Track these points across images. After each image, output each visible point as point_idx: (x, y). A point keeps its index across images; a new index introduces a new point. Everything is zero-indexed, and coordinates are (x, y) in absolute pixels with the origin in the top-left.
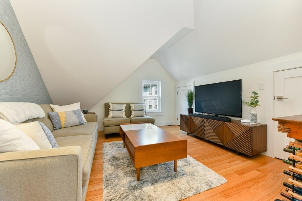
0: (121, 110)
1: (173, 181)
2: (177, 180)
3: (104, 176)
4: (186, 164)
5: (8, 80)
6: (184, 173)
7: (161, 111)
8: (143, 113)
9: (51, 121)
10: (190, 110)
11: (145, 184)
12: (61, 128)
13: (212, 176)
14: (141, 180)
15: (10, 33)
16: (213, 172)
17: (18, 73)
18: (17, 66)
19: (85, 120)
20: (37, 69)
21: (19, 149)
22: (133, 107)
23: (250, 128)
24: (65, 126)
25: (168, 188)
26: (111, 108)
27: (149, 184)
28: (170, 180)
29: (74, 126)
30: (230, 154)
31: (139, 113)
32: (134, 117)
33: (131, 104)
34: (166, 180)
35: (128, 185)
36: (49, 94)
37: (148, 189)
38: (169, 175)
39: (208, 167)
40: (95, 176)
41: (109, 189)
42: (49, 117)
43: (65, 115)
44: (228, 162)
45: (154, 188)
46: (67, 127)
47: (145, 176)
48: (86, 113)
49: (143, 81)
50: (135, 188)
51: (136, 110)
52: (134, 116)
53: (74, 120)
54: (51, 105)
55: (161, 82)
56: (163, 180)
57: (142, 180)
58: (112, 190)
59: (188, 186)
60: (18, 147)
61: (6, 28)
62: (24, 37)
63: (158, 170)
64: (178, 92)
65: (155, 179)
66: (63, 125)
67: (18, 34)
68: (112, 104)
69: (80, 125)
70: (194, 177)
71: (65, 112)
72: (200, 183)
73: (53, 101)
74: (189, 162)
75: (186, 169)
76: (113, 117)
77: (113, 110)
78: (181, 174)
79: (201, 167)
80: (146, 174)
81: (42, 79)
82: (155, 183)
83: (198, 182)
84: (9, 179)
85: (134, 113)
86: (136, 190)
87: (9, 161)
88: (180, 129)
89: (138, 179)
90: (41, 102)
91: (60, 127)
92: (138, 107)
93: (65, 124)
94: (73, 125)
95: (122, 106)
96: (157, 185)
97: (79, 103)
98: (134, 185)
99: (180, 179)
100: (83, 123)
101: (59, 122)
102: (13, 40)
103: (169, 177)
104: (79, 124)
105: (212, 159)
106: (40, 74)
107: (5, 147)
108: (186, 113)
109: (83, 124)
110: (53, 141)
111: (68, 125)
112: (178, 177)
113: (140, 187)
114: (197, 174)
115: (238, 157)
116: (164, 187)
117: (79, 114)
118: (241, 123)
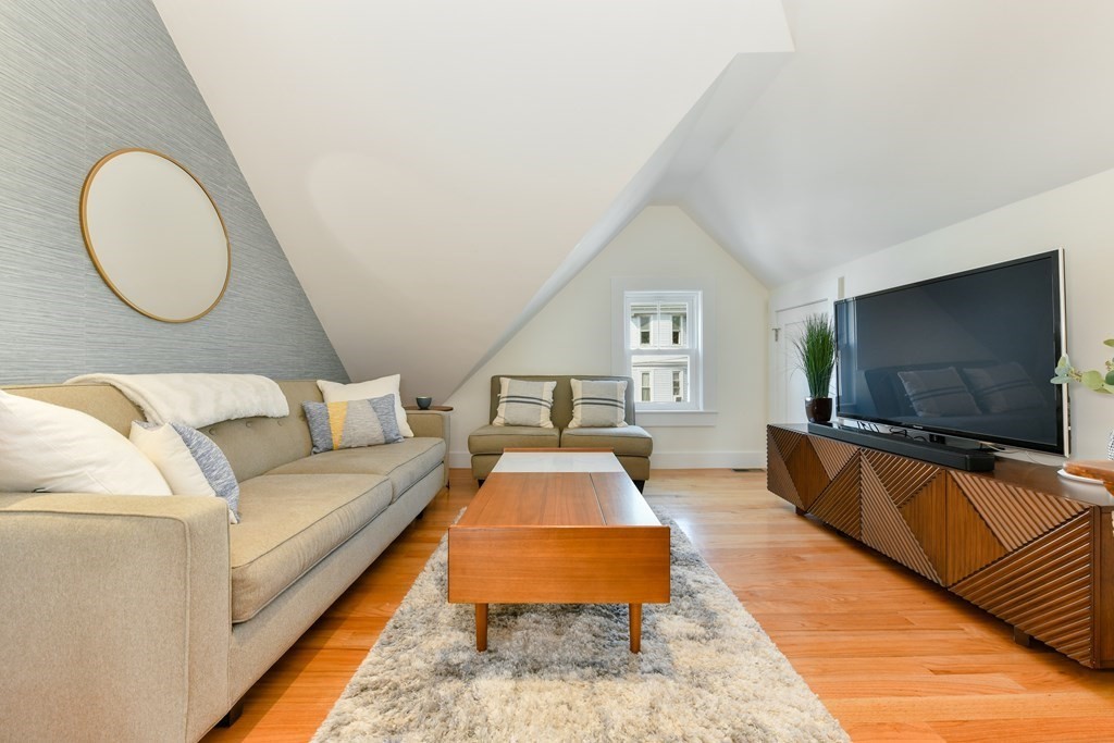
0: (537, 402)
1: (600, 684)
2: (618, 685)
3: (398, 612)
4: (702, 631)
5: (208, 317)
6: (664, 665)
7: (701, 410)
8: (616, 415)
9: (309, 427)
10: (820, 410)
11: (493, 667)
12: (332, 450)
13: (790, 709)
14: (490, 652)
15: (210, 193)
16: (808, 692)
17: (235, 296)
18: (232, 279)
19: (406, 430)
20: (295, 282)
21: (97, 488)
22: (579, 389)
23: (1080, 510)
24: (343, 444)
25: (562, 703)
26: (504, 392)
27: (506, 672)
28: (591, 679)
29: (369, 446)
30: (974, 631)
31: (600, 413)
32: (581, 427)
33: (573, 381)
34: (574, 674)
35: (438, 657)
36: (333, 350)
37: (492, 686)
38: (599, 659)
39: (795, 667)
40: (377, 608)
41: (384, 654)
42: (304, 415)
43: (345, 413)
44: (932, 667)
45: (516, 689)
46: (350, 448)
47: (510, 643)
48: (426, 409)
49: (628, 294)
50: (451, 671)
51: (588, 401)
52: (580, 423)
53: (371, 428)
54: (321, 383)
55: (700, 293)
56: (561, 672)
57: (496, 651)
58: (388, 662)
59: (645, 719)
60: (93, 483)
61: (200, 182)
62: (252, 198)
63: (572, 630)
64: (777, 330)
65: (539, 659)
66: (337, 440)
67: (234, 194)
68: (509, 379)
69: (387, 443)
70: (694, 690)
71: (348, 403)
72: (707, 723)
73: (347, 369)
74: (720, 626)
75: (683, 651)
76: (507, 425)
77: (512, 399)
78: (649, 667)
79: (757, 659)
80: (519, 633)
81: (310, 308)
82: (527, 675)
83: (701, 716)
84: (37, 555)
85: (580, 413)
86: (450, 678)
87: (72, 513)
88: (769, 488)
89: (482, 645)
90: (306, 373)
91: (329, 447)
92: (596, 390)
93: (342, 438)
94: (365, 443)
95: (542, 388)
96: (530, 682)
97: (398, 376)
98: (455, 662)
99: (632, 685)
100: (395, 438)
101: (327, 433)
102: (221, 212)
103: (594, 664)
104: (383, 441)
105: (851, 638)
106: (302, 295)
107: (65, 480)
108: (799, 421)
109: (394, 441)
110: (220, 481)
111: (351, 441)
112: (629, 676)
113: (471, 674)
114: (718, 684)
115: (1020, 657)
116: (551, 697)
117: (386, 411)
118: (1060, 483)
